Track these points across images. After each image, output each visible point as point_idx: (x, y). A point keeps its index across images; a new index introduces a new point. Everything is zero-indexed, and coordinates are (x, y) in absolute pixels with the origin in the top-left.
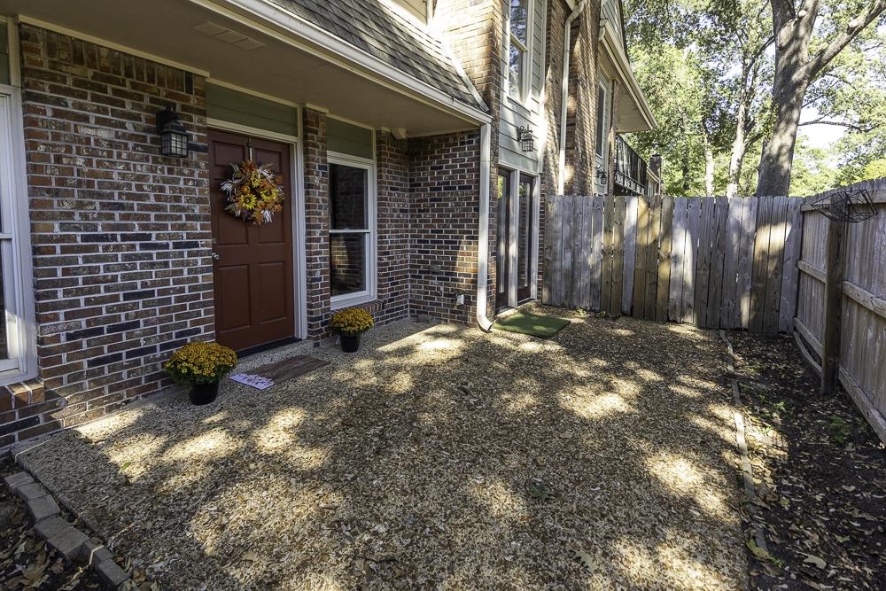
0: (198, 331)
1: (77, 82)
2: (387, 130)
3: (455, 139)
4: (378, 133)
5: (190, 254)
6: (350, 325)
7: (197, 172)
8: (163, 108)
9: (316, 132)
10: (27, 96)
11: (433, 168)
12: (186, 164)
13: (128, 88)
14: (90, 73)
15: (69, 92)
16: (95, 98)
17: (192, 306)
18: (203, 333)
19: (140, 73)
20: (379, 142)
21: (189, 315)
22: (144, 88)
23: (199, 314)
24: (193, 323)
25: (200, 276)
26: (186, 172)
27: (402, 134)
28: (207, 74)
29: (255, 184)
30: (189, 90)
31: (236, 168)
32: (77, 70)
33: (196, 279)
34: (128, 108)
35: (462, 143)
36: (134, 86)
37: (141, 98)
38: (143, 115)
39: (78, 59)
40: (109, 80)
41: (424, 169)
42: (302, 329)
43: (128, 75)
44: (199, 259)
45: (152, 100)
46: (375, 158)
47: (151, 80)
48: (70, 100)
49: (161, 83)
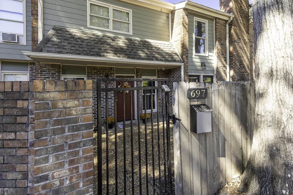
0: (112, 115)
1: (94, 73)
2: (160, 69)
3: (176, 69)
4: (158, 69)
5: (111, 100)
6: (143, 117)
7: (112, 85)
8: (107, 74)
9: (139, 73)
10: (88, 76)
11: (172, 77)
12: (111, 83)
13: (102, 72)
14: (96, 71)
15: (93, 75)
16: (97, 75)
17: (111, 110)
18: (113, 115)
19: (103, 69)
20: (158, 72)
21: (110, 112)
22: (104, 72)
23: (112, 112)
24: (111, 113)
25: (112, 104)
26: (110, 85)
27: (164, 69)
28: (115, 67)
29: (125, 86)
30: (112, 70)
31: (121, 83)
32: (94, 71)
33: (112, 105)
34: (101, 75)
35: (178, 70)
36: (102, 71)
37: (103, 73)
38: (104, 76)
39: (94, 69)
40: (99, 71)
41: (170, 77)
42: (136, 118)
43: (102, 70)
44: (112, 101)
45: (105, 73)
46: (157, 75)
47: (105, 70)
48: (93, 76)
49: (107, 70)
